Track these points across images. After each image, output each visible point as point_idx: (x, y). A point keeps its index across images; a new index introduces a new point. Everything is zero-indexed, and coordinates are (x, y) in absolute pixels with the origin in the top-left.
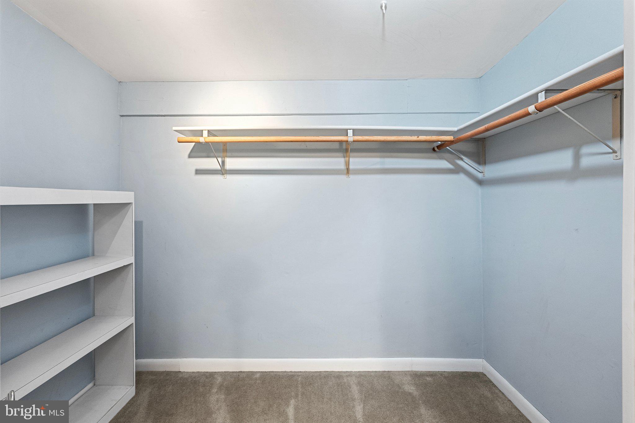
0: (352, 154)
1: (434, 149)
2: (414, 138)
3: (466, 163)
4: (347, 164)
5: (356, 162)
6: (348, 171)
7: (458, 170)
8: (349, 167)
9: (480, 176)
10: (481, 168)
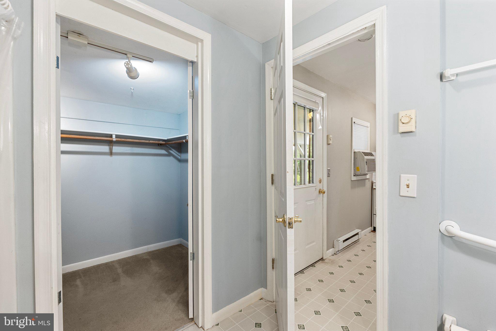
0: (114, 144)
1: (158, 145)
2: (148, 141)
3: (173, 152)
4: (111, 150)
5: (116, 149)
6: (111, 153)
7: (170, 155)
8: (112, 151)
9: (179, 157)
10: (179, 154)
